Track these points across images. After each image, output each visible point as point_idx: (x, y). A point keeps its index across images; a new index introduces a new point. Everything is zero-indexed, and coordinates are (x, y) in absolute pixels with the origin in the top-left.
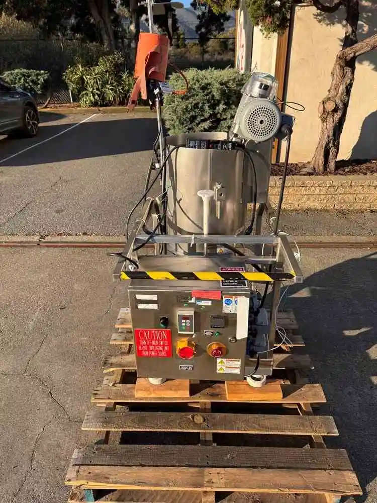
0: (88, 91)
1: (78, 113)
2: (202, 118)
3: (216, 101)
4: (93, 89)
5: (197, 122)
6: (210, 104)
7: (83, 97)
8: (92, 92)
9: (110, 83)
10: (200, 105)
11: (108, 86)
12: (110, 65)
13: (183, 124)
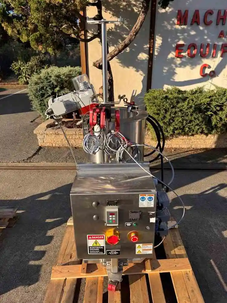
0: (22, 75)
1: (17, 88)
2: (48, 95)
3: (55, 86)
4: (26, 75)
5: (45, 97)
6: (50, 87)
7: (20, 79)
8: (25, 76)
9: (36, 71)
10: (45, 87)
11: (35, 73)
12: (37, 61)
13: (37, 98)
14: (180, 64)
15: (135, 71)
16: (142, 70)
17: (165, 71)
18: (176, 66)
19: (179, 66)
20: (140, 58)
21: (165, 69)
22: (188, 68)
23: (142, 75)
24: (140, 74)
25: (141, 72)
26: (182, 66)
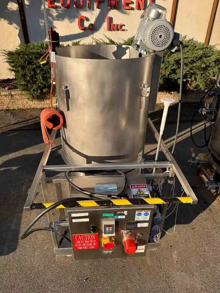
14: (57, 16)
15: (8, 23)
16: (15, 23)
17: (41, 24)
18: (54, 19)
19: (56, 19)
20: (10, 8)
21: (42, 22)
22: (66, 21)
23: (17, 28)
24: (15, 27)
25: (15, 25)
26: (60, 19)
